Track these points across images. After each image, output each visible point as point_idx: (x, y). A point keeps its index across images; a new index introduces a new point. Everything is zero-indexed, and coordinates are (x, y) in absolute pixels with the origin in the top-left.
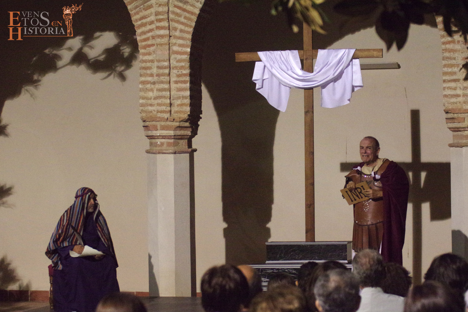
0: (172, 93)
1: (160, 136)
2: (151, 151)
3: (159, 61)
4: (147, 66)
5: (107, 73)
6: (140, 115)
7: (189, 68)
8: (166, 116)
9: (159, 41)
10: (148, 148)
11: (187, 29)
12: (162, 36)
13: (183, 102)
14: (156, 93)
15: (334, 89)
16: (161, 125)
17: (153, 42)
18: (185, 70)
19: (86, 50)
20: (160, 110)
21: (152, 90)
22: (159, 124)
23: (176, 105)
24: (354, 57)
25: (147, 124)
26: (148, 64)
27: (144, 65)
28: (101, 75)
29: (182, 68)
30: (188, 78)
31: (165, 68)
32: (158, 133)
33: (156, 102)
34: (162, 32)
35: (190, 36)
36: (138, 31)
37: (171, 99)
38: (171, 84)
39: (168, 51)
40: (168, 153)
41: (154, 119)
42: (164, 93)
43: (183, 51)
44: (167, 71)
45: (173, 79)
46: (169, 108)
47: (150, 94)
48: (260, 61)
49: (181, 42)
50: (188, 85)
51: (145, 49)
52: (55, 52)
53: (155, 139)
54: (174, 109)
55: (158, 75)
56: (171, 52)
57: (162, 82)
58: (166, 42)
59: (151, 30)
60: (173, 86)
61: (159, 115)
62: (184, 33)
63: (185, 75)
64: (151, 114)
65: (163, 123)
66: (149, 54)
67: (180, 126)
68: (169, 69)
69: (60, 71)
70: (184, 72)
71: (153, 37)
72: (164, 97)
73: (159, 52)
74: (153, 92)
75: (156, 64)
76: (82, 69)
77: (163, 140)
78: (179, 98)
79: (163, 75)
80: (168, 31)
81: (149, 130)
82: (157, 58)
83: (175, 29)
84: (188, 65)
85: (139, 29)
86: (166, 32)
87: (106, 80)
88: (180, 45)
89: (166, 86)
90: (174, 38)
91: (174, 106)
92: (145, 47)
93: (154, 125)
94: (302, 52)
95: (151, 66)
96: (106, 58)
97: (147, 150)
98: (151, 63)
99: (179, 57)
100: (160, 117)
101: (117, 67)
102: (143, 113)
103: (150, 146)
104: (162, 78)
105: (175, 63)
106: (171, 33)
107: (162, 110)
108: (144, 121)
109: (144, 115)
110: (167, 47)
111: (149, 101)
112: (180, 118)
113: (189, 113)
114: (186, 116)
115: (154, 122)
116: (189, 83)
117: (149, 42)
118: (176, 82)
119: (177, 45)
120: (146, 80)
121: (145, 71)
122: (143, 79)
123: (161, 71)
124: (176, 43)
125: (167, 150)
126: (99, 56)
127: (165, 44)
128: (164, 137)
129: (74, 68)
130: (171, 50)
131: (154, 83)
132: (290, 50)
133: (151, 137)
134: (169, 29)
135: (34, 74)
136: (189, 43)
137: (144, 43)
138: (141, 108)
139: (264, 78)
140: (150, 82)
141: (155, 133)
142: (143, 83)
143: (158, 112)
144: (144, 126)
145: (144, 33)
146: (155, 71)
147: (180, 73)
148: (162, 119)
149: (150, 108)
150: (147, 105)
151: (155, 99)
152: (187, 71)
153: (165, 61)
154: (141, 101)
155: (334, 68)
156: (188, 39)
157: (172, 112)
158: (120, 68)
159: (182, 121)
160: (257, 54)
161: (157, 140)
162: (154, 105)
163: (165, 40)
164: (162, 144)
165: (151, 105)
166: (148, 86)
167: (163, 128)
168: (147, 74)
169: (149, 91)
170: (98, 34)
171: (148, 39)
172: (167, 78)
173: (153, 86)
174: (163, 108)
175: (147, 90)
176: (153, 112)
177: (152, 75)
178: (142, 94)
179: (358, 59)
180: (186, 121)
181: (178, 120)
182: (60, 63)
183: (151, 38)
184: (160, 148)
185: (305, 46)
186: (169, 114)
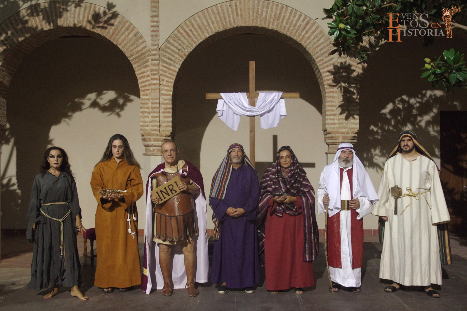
0: (161, 119)
1: (153, 145)
2: (147, 154)
3: (153, 99)
4: (145, 102)
5: (110, 113)
6: (141, 132)
7: (171, 104)
8: (157, 133)
9: (153, 87)
10: (144, 152)
11: (170, 80)
12: (155, 84)
13: (168, 125)
14: (150, 119)
15: (268, 117)
16: (154, 139)
17: (149, 88)
18: (169, 105)
19: (99, 100)
20: (153, 129)
21: (148, 117)
22: (152, 138)
23: (163, 126)
24: (281, 98)
25: (144, 137)
26: (146, 101)
27: (143, 101)
28: (107, 114)
29: (167, 104)
30: (171, 110)
31: (157, 103)
32: (152, 143)
33: (151, 124)
34: (155, 82)
35: (172, 85)
36: (140, 81)
37: (160, 123)
38: (160, 113)
39: (159, 94)
40: (157, 156)
41: (149, 135)
42: (156, 119)
43: (167, 94)
44: (158, 106)
45: (162, 110)
46: (158, 128)
47: (147, 119)
48: (222, 99)
49: (166, 88)
50: (171, 114)
51: (144, 92)
52: (81, 101)
53: (149, 146)
54: (162, 129)
55: (152, 108)
56: (160, 94)
57: (155, 112)
58: (157, 88)
59: (147, 81)
60: (161, 115)
61: (153, 132)
62: (169, 82)
63: (169, 108)
64: (147, 132)
65: (155, 137)
66: (147, 95)
67: (166, 139)
68: (159, 104)
69: (84, 112)
70: (168, 106)
71: (149, 85)
72: (156, 121)
73: (153, 94)
74: (149, 118)
75: (151, 101)
76: (96, 110)
77: (155, 148)
78: (165, 122)
79: (155, 108)
80: (159, 81)
81: (146, 141)
82: (152, 98)
83: (163, 80)
84: (171, 102)
85: (140, 79)
86: (158, 82)
87: (109, 116)
88: (166, 90)
89: (157, 115)
90: (162, 86)
91: (162, 127)
92: (144, 91)
93: (150, 138)
94: (249, 93)
95: (147, 102)
96: (110, 105)
97: (144, 153)
98: (147, 101)
99: (165, 97)
100: (153, 133)
101: (115, 109)
102: (142, 131)
103: (146, 151)
104: (155, 110)
105: (162, 101)
106: (160, 82)
107: (155, 129)
108: (143, 136)
109: (143, 132)
110: (158, 90)
111: (146, 124)
112: (166, 134)
113: (171, 131)
114: (169, 133)
115: (149, 136)
116: (171, 113)
117: (147, 88)
118: (163, 113)
119: (164, 90)
120: (144, 111)
121: (144, 105)
122: (142, 110)
123: (154, 106)
124: (163, 89)
125: (157, 154)
126: (106, 103)
127: (157, 89)
128: (155, 146)
129: (92, 110)
130: (160, 93)
131: (149, 113)
132: (241, 92)
133: (146, 146)
134: (159, 80)
135: (69, 112)
136: (172, 89)
137: (143, 88)
138: (141, 128)
139: (223, 110)
140: (147, 112)
141: (149, 143)
142: (142, 112)
143: (152, 130)
144: (142, 139)
145: (143, 82)
146: (150, 105)
147: (166, 107)
148: (154, 135)
149: (147, 128)
150: (145, 126)
151: (150, 122)
152: (171, 106)
153: (157, 100)
154: (141, 124)
155: (269, 104)
156: (171, 87)
157: (161, 131)
158: (118, 110)
159: (167, 136)
160: (220, 95)
161: (151, 148)
162: (149, 126)
163: (157, 87)
164: (154, 150)
165: (147, 126)
166: (146, 114)
167: (155, 140)
168: (145, 107)
169: (146, 117)
170: (105, 92)
171: (146, 86)
172: (158, 110)
173: (148, 115)
174: (155, 128)
175: (144, 117)
176: (149, 130)
177: (148, 108)
178: (142, 119)
179: (284, 98)
180: (169, 136)
181: (165, 135)
182: (83, 107)
183: (147, 85)
184: (152, 152)
185: (250, 90)
186: (159, 131)
